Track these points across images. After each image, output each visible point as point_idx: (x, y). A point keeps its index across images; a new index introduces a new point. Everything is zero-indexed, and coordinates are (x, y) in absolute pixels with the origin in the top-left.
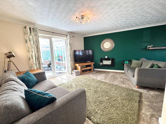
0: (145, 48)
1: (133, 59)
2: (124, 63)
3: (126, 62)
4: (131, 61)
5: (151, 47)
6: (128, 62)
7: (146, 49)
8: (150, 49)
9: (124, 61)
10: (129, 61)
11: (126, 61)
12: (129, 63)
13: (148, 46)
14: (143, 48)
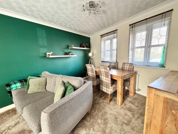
0: (44, 55)
1: (29, 77)
2: (11, 89)
3: (13, 86)
4: (26, 81)
5: (52, 55)
6: (19, 85)
7: (45, 57)
8: (51, 57)
9: (8, 85)
10: (21, 81)
11: (15, 83)
12: (23, 86)
13: (48, 53)
14: (41, 55)
